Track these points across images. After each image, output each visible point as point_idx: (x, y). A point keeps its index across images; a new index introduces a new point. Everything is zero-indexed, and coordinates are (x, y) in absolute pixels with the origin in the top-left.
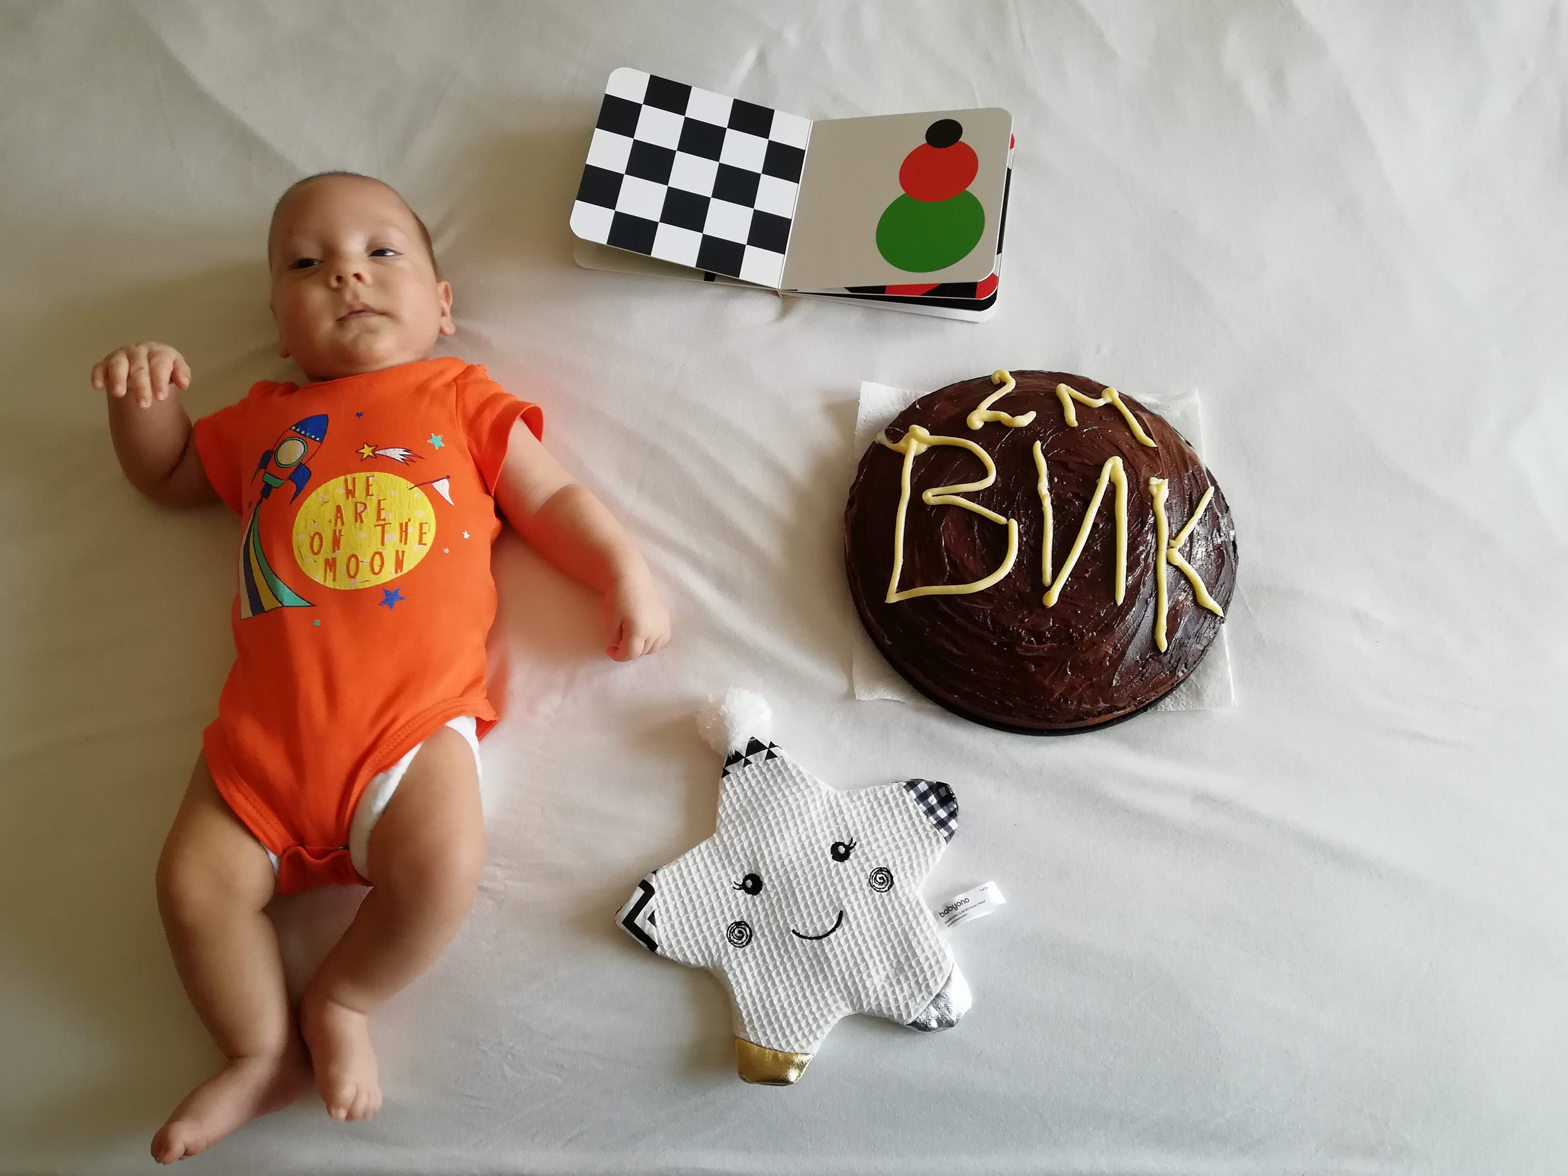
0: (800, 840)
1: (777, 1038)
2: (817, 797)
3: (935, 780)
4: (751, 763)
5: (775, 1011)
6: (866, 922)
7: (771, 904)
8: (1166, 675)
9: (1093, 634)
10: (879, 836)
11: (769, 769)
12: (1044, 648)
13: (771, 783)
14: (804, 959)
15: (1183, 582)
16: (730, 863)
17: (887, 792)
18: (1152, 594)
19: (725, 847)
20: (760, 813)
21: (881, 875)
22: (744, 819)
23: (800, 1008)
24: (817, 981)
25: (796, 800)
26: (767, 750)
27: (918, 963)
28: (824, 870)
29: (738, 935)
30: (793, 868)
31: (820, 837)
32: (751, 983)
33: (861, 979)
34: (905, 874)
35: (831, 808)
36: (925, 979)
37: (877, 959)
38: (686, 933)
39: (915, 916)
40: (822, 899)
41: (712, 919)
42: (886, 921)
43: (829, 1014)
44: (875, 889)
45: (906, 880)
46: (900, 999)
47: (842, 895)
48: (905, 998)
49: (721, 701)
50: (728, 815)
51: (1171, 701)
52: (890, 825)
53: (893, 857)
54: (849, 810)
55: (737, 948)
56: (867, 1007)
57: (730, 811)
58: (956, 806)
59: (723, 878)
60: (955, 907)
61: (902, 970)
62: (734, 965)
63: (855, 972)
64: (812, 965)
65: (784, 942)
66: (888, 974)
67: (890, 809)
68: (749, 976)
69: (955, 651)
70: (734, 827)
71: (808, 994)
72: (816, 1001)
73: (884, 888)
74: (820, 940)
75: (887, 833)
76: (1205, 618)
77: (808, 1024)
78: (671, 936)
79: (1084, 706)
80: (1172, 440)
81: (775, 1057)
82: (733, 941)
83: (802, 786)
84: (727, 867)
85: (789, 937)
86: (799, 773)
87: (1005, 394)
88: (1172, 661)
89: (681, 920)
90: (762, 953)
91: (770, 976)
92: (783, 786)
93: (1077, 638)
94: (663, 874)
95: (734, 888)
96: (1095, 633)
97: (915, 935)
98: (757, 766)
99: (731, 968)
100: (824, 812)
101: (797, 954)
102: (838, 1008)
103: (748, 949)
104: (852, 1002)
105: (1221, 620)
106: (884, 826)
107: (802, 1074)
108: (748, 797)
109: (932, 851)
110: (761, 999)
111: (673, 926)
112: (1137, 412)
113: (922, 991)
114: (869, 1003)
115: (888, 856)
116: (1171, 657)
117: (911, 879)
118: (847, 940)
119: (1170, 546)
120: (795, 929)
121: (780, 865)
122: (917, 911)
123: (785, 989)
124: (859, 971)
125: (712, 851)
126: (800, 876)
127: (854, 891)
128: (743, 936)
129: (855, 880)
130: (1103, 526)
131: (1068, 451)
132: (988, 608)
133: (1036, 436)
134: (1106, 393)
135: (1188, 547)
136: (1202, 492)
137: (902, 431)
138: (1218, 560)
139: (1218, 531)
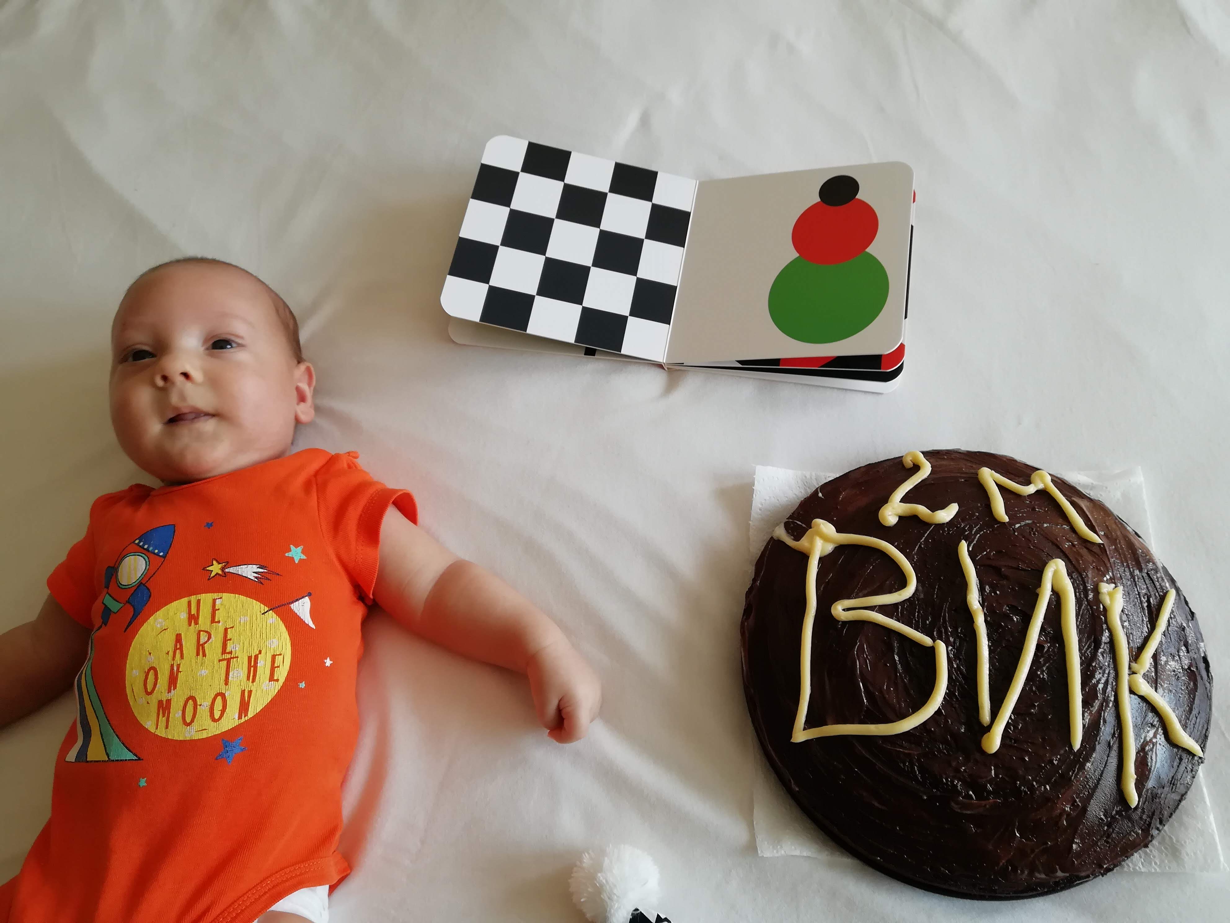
8: (1137, 834)
9: (1045, 788)
12: (985, 805)
15: (1150, 715)
18: (1114, 733)
49: (597, 867)
51: (1141, 857)
69: (876, 804)
76: (1181, 759)
79: (1037, 875)
80: (1119, 533)
87: (920, 481)
88: (1144, 817)
93: (1026, 792)
96: (1048, 787)
105: (1200, 761)
112: (1075, 499)
116: (1143, 812)
119: (1132, 672)
130: (1049, 648)
131: (999, 552)
132: (916, 753)
133: (960, 535)
134: (1036, 477)
135: (1153, 669)
136: (1162, 599)
137: (804, 525)
138: (1189, 684)
139: (1186, 645)
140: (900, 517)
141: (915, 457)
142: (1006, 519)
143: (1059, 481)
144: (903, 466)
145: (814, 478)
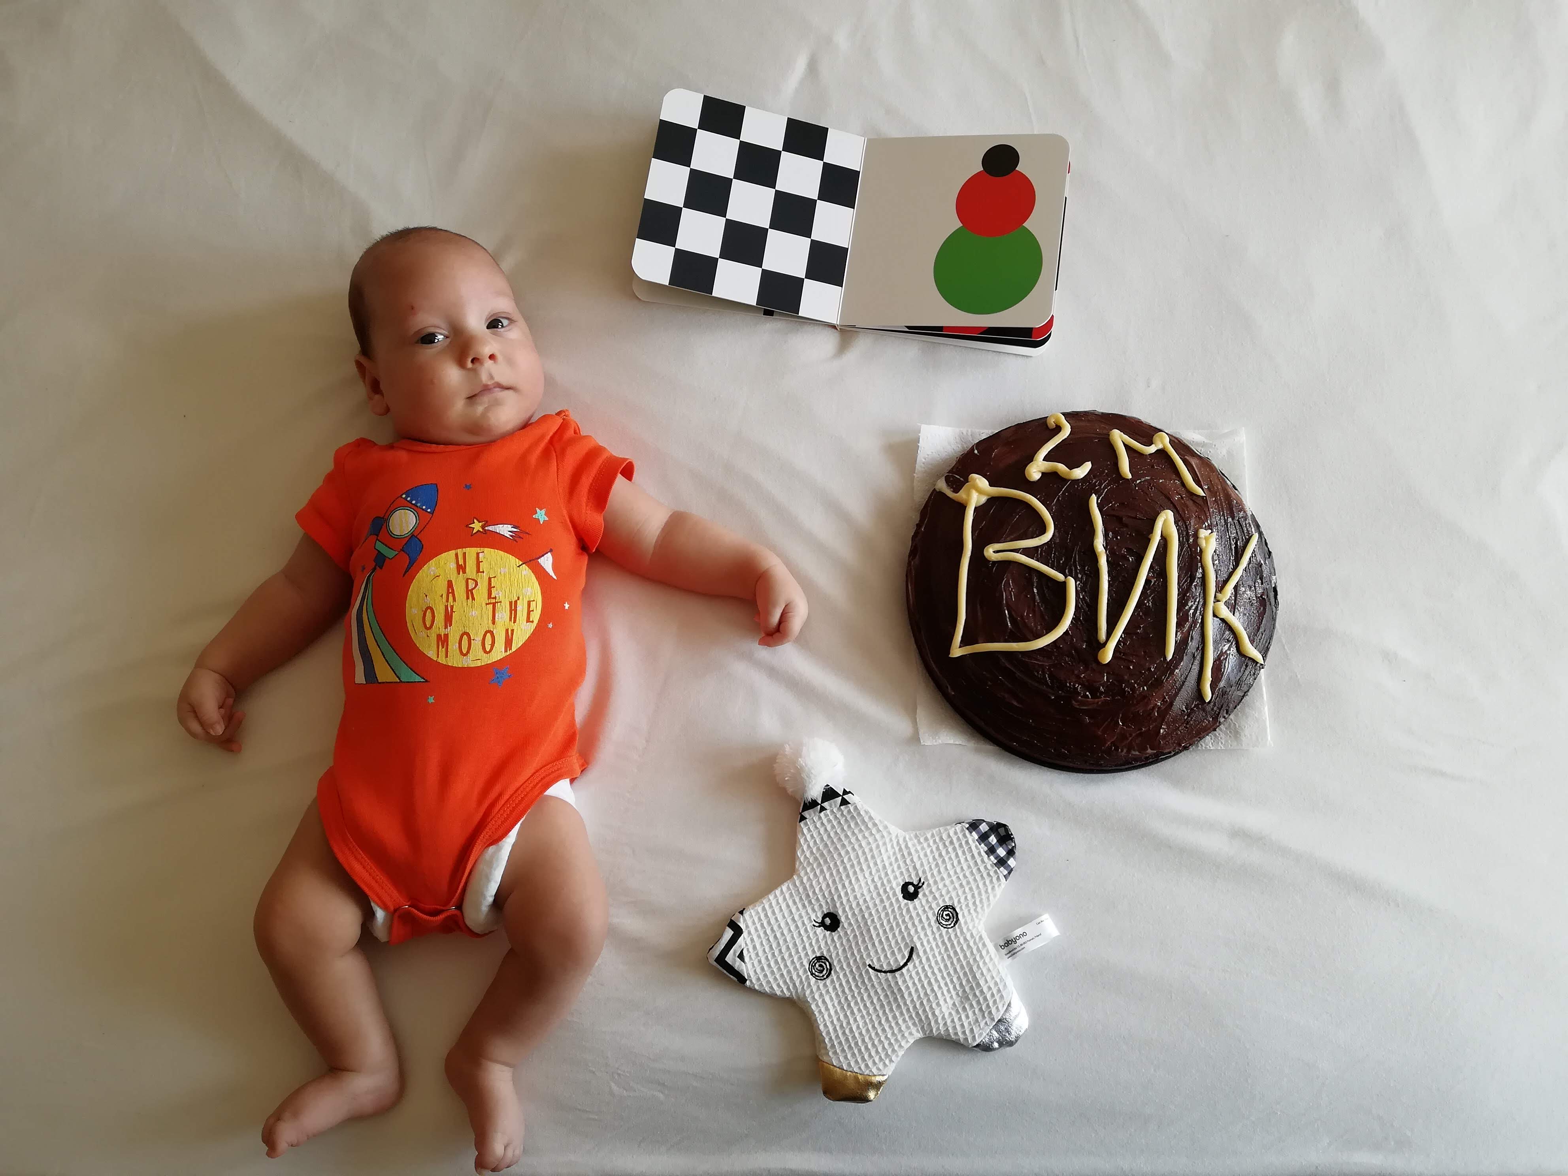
0: (873, 880)
1: (857, 1062)
2: (887, 840)
3: (994, 819)
4: (826, 809)
5: (854, 1037)
6: (934, 956)
7: (848, 940)
8: (1209, 721)
9: (1143, 689)
10: (945, 876)
11: (842, 815)
12: (1098, 702)
13: (845, 828)
14: (879, 991)
15: (1227, 632)
16: (810, 902)
17: (952, 834)
18: (1198, 647)
19: (805, 889)
20: (835, 856)
21: (947, 912)
22: (822, 862)
23: (877, 1034)
24: (891, 1010)
25: (869, 843)
26: (841, 797)
27: (982, 992)
28: (896, 909)
29: (819, 968)
30: (868, 908)
31: (892, 878)
32: (832, 1012)
33: (931, 1007)
34: (969, 911)
35: (900, 850)
36: (988, 1006)
37: (945, 989)
38: (771, 968)
39: (978, 950)
40: (894, 935)
41: (795, 955)
42: (952, 955)
43: (902, 1040)
44: (942, 926)
45: (970, 917)
46: (966, 1025)
47: (912, 932)
48: (970, 1023)
49: (798, 753)
50: (805, 857)
51: (1211, 739)
52: (955, 865)
53: (958, 895)
54: (917, 851)
55: (819, 981)
56: (936, 1031)
57: (808, 854)
58: (1014, 845)
59: (804, 917)
60: (1014, 941)
61: (968, 999)
62: (817, 997)
63: (925, 1002)
64: (886, 996)
65: (861, 975)
66: (954, 1002)
67: (954, 849)
68: (830, 1006)
69: (1015, 703)
70: (813, 869)
71: (883, 1021)
72: (891, 1027)
73: (950, 925)
74: (893, 974)
75: (952, 873)
76: (1247, 666)
77: (884, 1048)
78: (758, 970)
79: (1133, 753)
80: (1219, 486)
81: (856, 1078)
82: (815, 974)
83: (874, 831)
84: (807, 906)
85: (865, 971)
86: (871, 818)
87: (1060, 440)
88: (1215, 709)
89: (767, 956)
90: (841, 985)
91: (849, 1005)
92: (856, 831)
93: (1128, 692)
94: (749, 915)
95: (814, 926)
96: (1145, 688)
97: (978, 967)
98: (832, 811)
99: (814, 998)
100: (894, 853)
101: (873, 986)
102: (911, 1034)
103: (828, 981)
104: (923, 1028)
105: (1261, 667)
106: (949, 866)
107: (879, 1093)
108: (824, 841)
109: (993, 888)
110: (842, 1026)
111: (760, 962)
112: (1187, 458)
113: (985, 1018)
114: (938, 1029)
115: (954, 894)
116: (1215, 705)
117: (974, 914)
118: (917, 973)
119: (1217, 600)
120: (871, 964)
121: (855, 905)
122: (980, 946)
123: (863, 1017)
124: (929, 1000)
125: (793, 892)
126: (874, 915)
127: (923, 928)
128: (824, 969)
129: (924, 918)
130: (1155, 582)
131: (1122, 504)
132: (1047, 664)
133: (1092, 490)
134: (1157, 438)
135: (1233, 598)
136: (1248, 541)
137: (962, 479)
138: (1260, 609)
139: (1261, 579)
140: (1043, 474)
141: (1057, 419)
142: (1130, 476)
143: (1176, 440)
144: (1047, 426)
145: (969, 434)
